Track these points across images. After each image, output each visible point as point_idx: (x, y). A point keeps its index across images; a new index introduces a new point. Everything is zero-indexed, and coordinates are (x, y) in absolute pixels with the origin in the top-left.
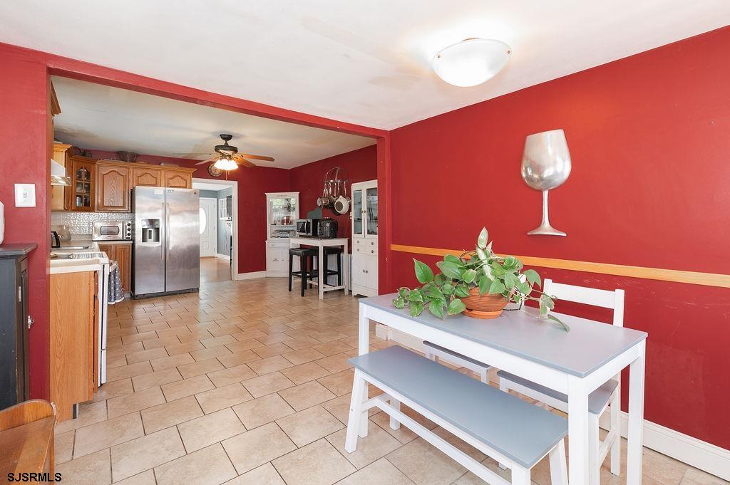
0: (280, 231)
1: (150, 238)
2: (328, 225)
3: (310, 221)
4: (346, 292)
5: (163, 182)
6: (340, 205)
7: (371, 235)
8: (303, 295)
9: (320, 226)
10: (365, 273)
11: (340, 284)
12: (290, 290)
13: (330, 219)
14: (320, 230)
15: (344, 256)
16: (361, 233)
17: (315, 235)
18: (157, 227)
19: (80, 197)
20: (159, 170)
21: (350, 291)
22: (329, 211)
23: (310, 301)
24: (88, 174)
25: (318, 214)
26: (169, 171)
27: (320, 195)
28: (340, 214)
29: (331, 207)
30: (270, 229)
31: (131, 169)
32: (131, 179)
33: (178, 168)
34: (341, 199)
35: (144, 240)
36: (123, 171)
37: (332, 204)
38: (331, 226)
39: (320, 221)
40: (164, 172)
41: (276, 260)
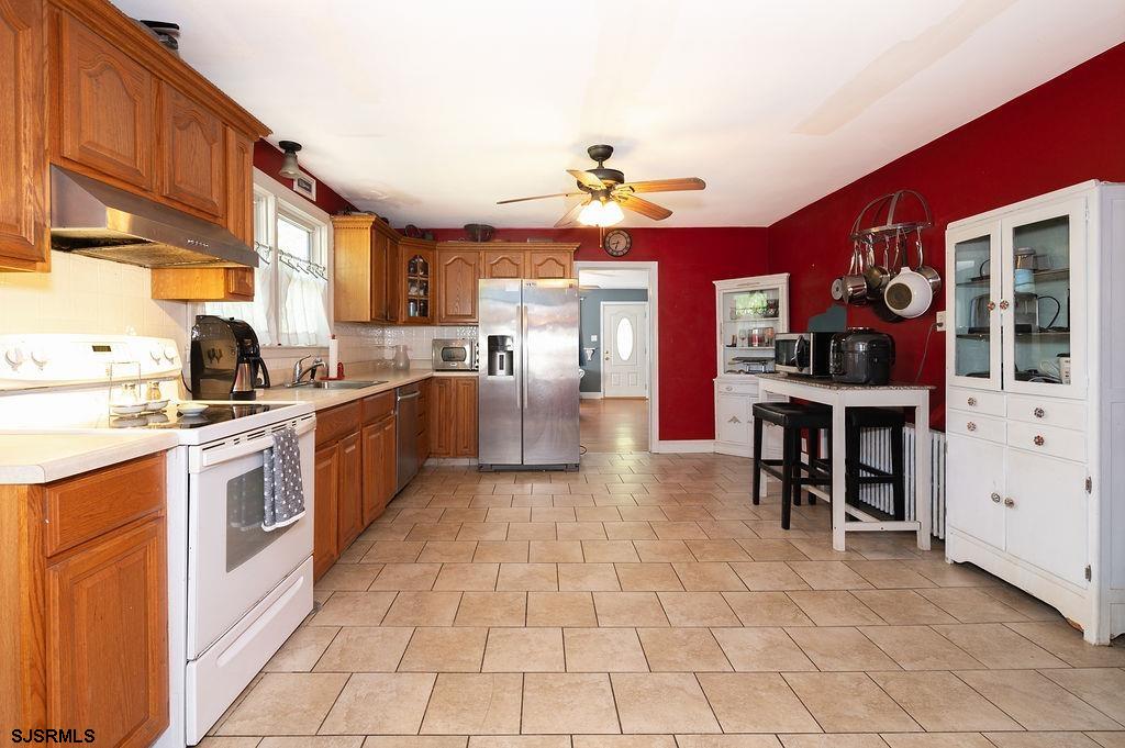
0: (745, 360)
1: (501, 368)
2: (862, 347)
3: (810, 338)
4: (924, 542)
5: (528, 271)
6: (903, 294)
7: (1028, 384)
8: (786, 525)
9: (838, 350)
10: (1002, 505)
11: (899, 515)
12: (756, 501)
13: (871, 332)
14: (837, 361)
15: (918, 435)
16: (986, 375)
17: (822, 376)
18: (509, 349)
19: (415, 301)
20: (520, 251)
21: (938, 543)
22: (868, 311)
23: (805, 549)
24: (425, 268)
25: (834, 321)
26: (537, 251)
27: (840, 269)
28: (901, 319)
29: (872, 299)
30: (723, 355)
31: (482, 254)
32: (482, 269)
33: (550, 244)
34: (906, 277)
35: (491, 371)
36: (471, 257)
37: (875, 291)
38: (870, 352)
39: (839, 337)
40: (531, 254)
41: (735, 420)
